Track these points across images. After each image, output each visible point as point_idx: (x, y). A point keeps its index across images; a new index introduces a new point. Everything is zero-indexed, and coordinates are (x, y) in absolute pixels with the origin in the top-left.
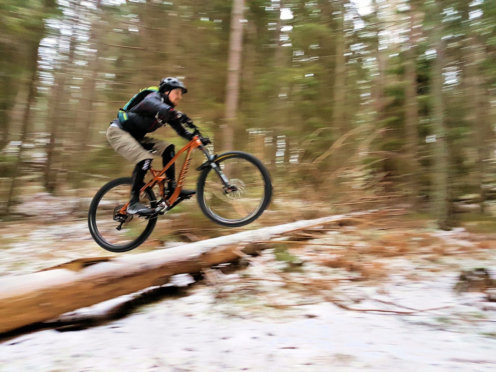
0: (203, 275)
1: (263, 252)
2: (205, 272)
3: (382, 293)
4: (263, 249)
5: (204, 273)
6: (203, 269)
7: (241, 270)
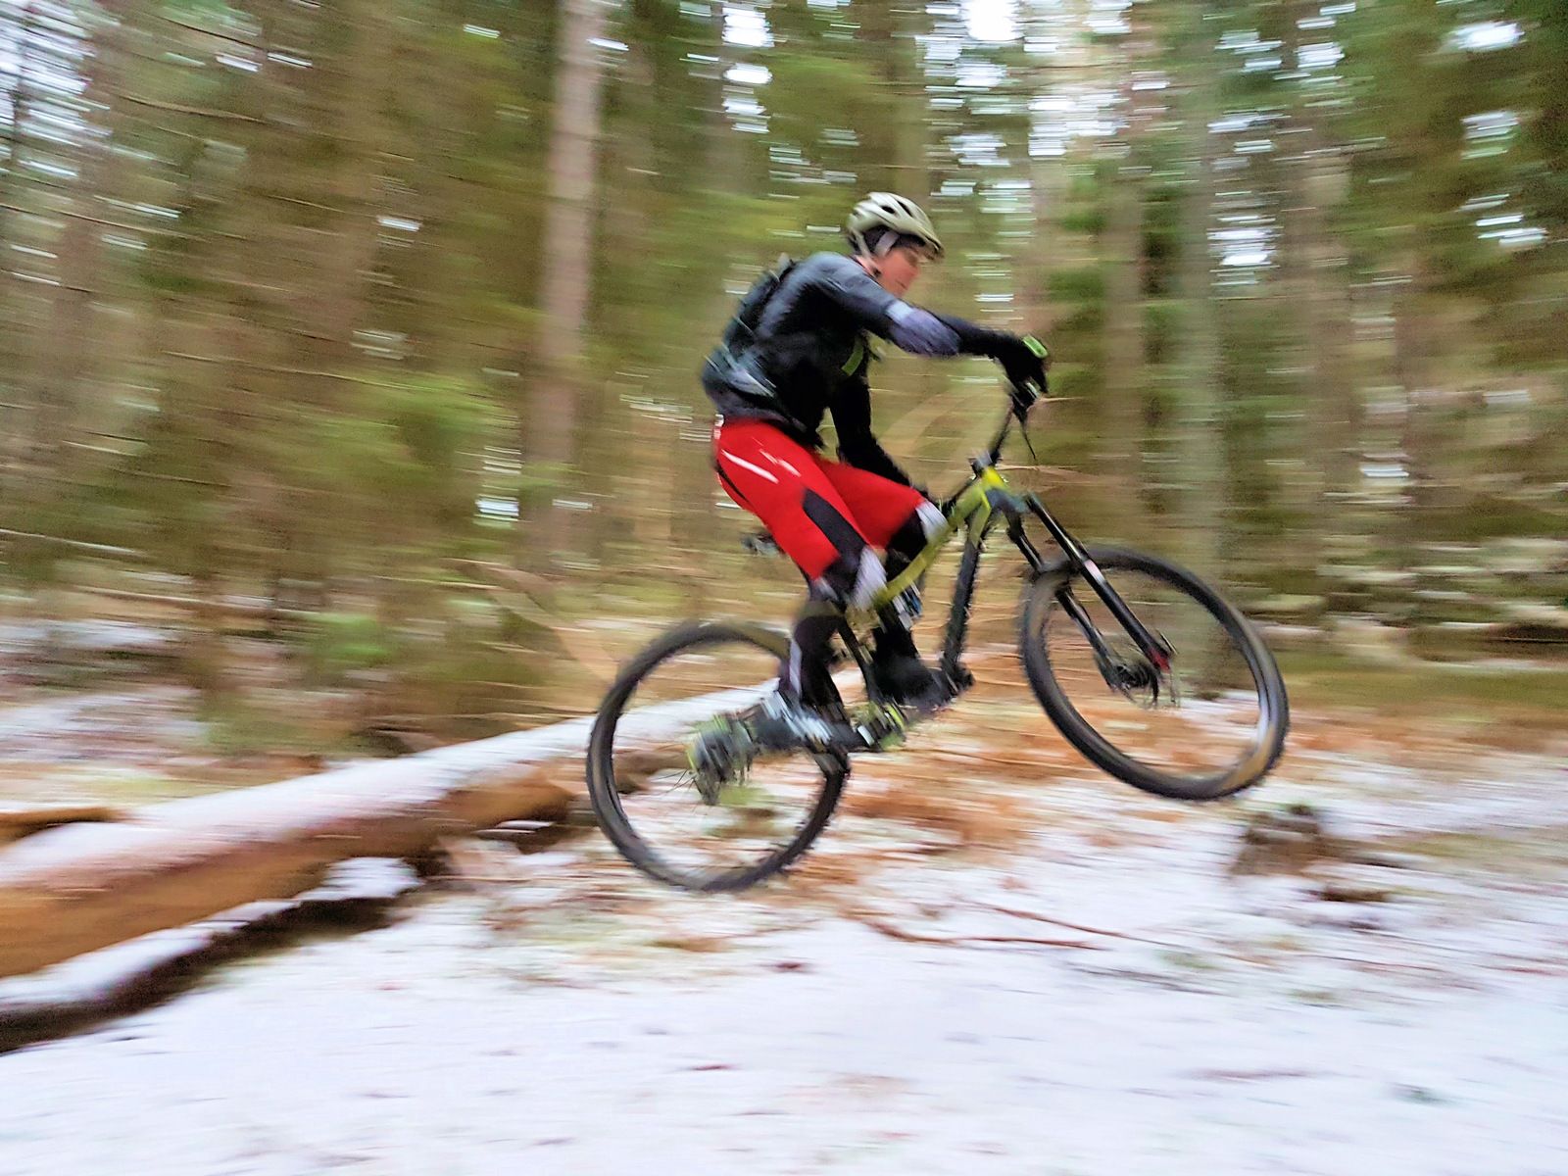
0: (440, 860)
1: (652, 779)
2: (449, 849)
3: (1010, 885)
4: (651, 772)
5: (444, 854)
6: (441, 839)
7: (574, 837)
